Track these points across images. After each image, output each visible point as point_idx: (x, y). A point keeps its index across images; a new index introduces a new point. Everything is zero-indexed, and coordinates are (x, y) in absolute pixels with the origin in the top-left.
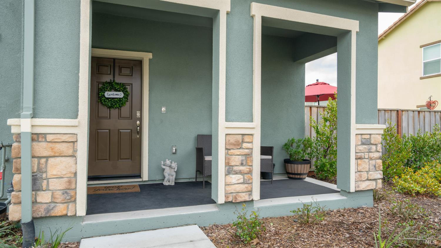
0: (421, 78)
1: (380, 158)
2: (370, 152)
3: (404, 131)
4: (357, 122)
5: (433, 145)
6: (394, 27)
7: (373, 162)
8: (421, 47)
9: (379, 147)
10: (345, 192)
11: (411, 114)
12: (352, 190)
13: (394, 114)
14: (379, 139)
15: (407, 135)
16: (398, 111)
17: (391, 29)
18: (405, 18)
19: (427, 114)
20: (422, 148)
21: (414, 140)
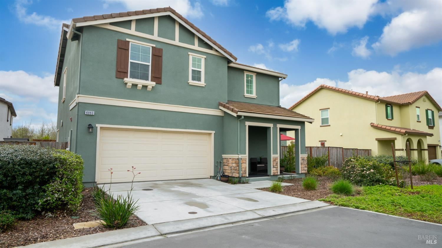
0: (321, 126)
1: (306, 164)
2: (304, 162)
3: (313, 155)
4: (301, 154)
5: (322, 161)
6: (307, 98)
7: (305, 165)
8: (320, 110)
9: (306, 161)
10: (298, 174)
11: (315, 148)
12: (300, 173)
13: (309, 148)
14: (306, 158)
15: (314, 157)
16: (310, 147)
17: (306, 98)
18: (312, 94)
19: (321, 148)
20: (319, 162)
21: (316, 159)
